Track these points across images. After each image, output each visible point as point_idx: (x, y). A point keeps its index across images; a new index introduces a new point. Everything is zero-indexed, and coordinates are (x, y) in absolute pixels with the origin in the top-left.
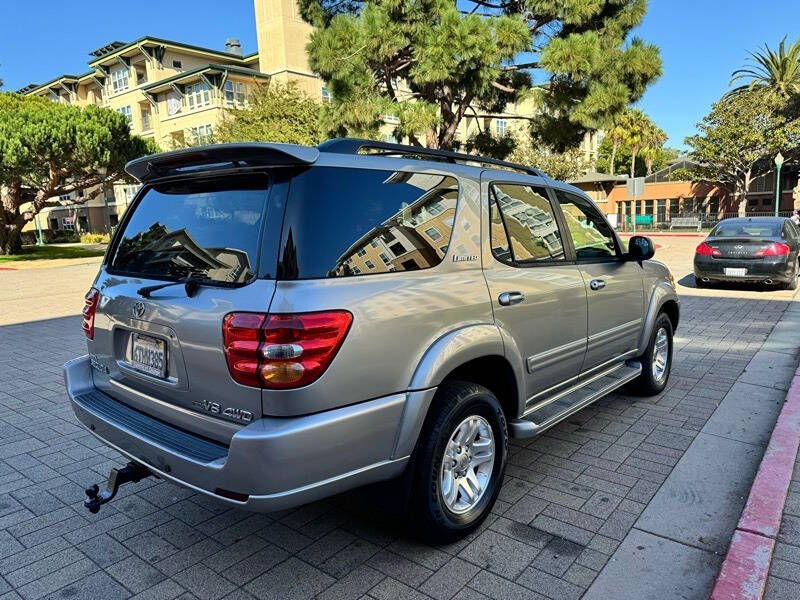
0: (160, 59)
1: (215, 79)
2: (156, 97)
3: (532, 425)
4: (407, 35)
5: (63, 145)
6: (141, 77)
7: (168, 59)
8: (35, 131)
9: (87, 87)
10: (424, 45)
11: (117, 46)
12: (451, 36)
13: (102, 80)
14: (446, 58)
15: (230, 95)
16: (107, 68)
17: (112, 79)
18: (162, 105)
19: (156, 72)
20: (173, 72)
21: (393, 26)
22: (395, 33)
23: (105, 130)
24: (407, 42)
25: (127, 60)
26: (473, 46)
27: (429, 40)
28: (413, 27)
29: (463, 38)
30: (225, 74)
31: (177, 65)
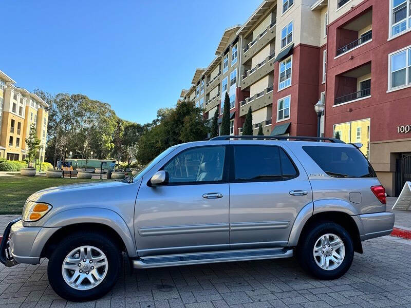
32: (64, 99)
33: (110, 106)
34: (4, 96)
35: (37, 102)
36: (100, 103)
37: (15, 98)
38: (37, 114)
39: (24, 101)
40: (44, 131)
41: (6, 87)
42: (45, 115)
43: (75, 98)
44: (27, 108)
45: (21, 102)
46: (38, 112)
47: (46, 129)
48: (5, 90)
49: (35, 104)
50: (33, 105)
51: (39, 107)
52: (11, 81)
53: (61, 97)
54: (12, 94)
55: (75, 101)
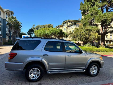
0: (69, 22)
1: (75, 24)
2: (68, 27)
3: (49, 72)
4: (93, 17)
5: (55, 33)
6: (67, 24)
7: (70, 22)
8: (52, 32)
9: (62, 26)
10: (96, 18)
11: (65, 21)
12: (100, 17)
13: (63, 25)
14: (99, 20)
15: (77, 26)
16: (64, 24)
17: (64, 25)
18: (69, 28)
19: (69, 24)
20: (70, 23)
21: (91, 16)
22: (91, 17)
23: (59, 31)
24: (93, 18)
25: (66, 23)
26: (105, 17)
27: (97, 17)
28: (94, 16)
29: (102, 16)
30: (76, 23)
31: (71, 23)
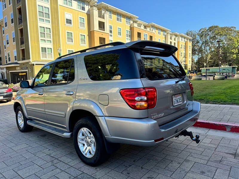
32: (203, 32)
33: (235, 28)
34: (165, 39)
35: (185, 38)
36: (228, 28)
37: (171, 38)
38: (185, 45)
39: (176, 39)
40: (190, 54)
41: (166, 34)
42: (190, 44)
43: (211, 29)
44: (178, 42)
45: (175, 40)
46: (185, 43)
47: (191, 52)
48: (165, 36)
49: (183, 39)
50: (182, 40)
51: (186, 40)
52: (168, 31)
53: (201, 31)
54: (169, 37)
55: (210, 31)
